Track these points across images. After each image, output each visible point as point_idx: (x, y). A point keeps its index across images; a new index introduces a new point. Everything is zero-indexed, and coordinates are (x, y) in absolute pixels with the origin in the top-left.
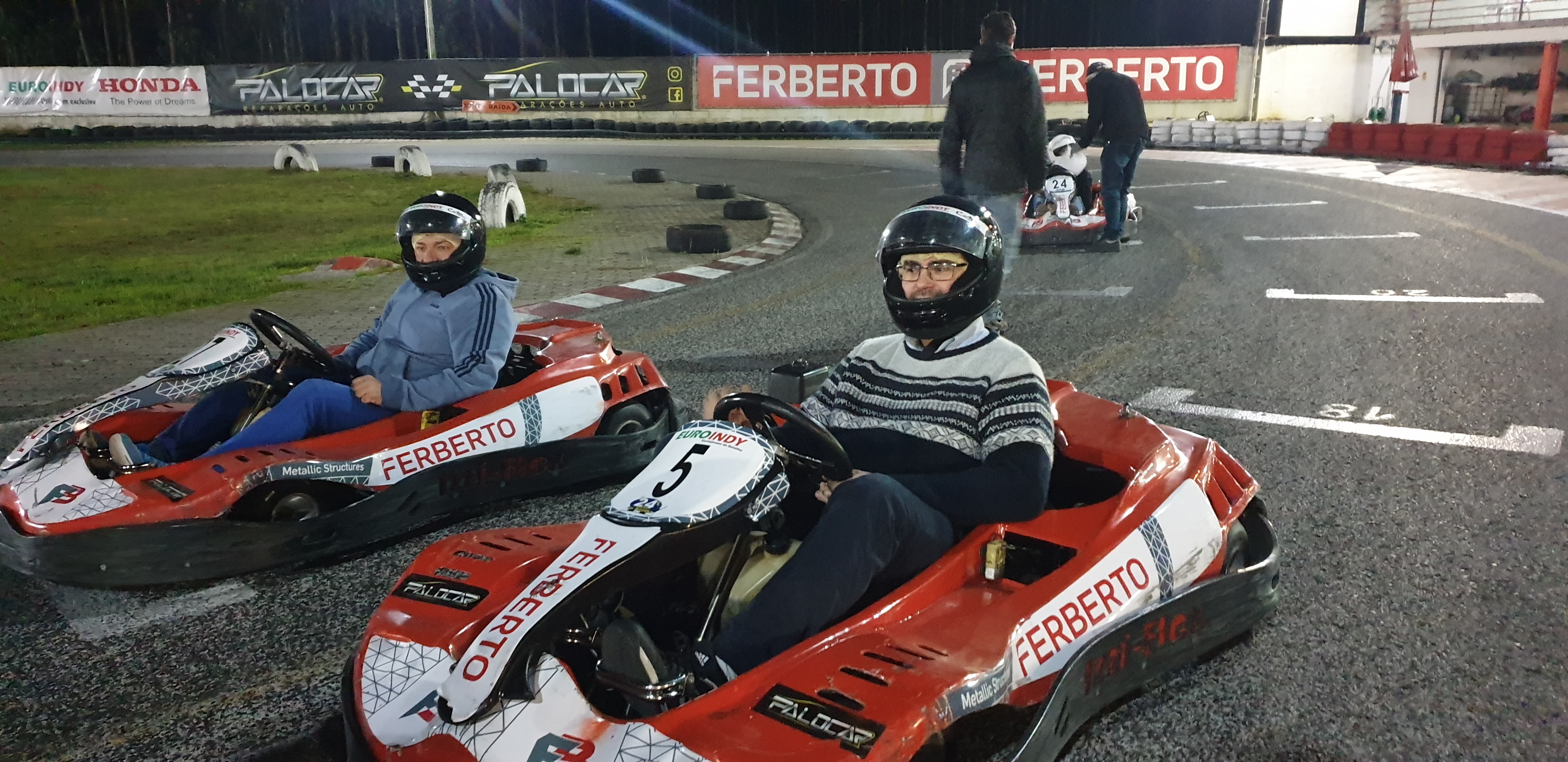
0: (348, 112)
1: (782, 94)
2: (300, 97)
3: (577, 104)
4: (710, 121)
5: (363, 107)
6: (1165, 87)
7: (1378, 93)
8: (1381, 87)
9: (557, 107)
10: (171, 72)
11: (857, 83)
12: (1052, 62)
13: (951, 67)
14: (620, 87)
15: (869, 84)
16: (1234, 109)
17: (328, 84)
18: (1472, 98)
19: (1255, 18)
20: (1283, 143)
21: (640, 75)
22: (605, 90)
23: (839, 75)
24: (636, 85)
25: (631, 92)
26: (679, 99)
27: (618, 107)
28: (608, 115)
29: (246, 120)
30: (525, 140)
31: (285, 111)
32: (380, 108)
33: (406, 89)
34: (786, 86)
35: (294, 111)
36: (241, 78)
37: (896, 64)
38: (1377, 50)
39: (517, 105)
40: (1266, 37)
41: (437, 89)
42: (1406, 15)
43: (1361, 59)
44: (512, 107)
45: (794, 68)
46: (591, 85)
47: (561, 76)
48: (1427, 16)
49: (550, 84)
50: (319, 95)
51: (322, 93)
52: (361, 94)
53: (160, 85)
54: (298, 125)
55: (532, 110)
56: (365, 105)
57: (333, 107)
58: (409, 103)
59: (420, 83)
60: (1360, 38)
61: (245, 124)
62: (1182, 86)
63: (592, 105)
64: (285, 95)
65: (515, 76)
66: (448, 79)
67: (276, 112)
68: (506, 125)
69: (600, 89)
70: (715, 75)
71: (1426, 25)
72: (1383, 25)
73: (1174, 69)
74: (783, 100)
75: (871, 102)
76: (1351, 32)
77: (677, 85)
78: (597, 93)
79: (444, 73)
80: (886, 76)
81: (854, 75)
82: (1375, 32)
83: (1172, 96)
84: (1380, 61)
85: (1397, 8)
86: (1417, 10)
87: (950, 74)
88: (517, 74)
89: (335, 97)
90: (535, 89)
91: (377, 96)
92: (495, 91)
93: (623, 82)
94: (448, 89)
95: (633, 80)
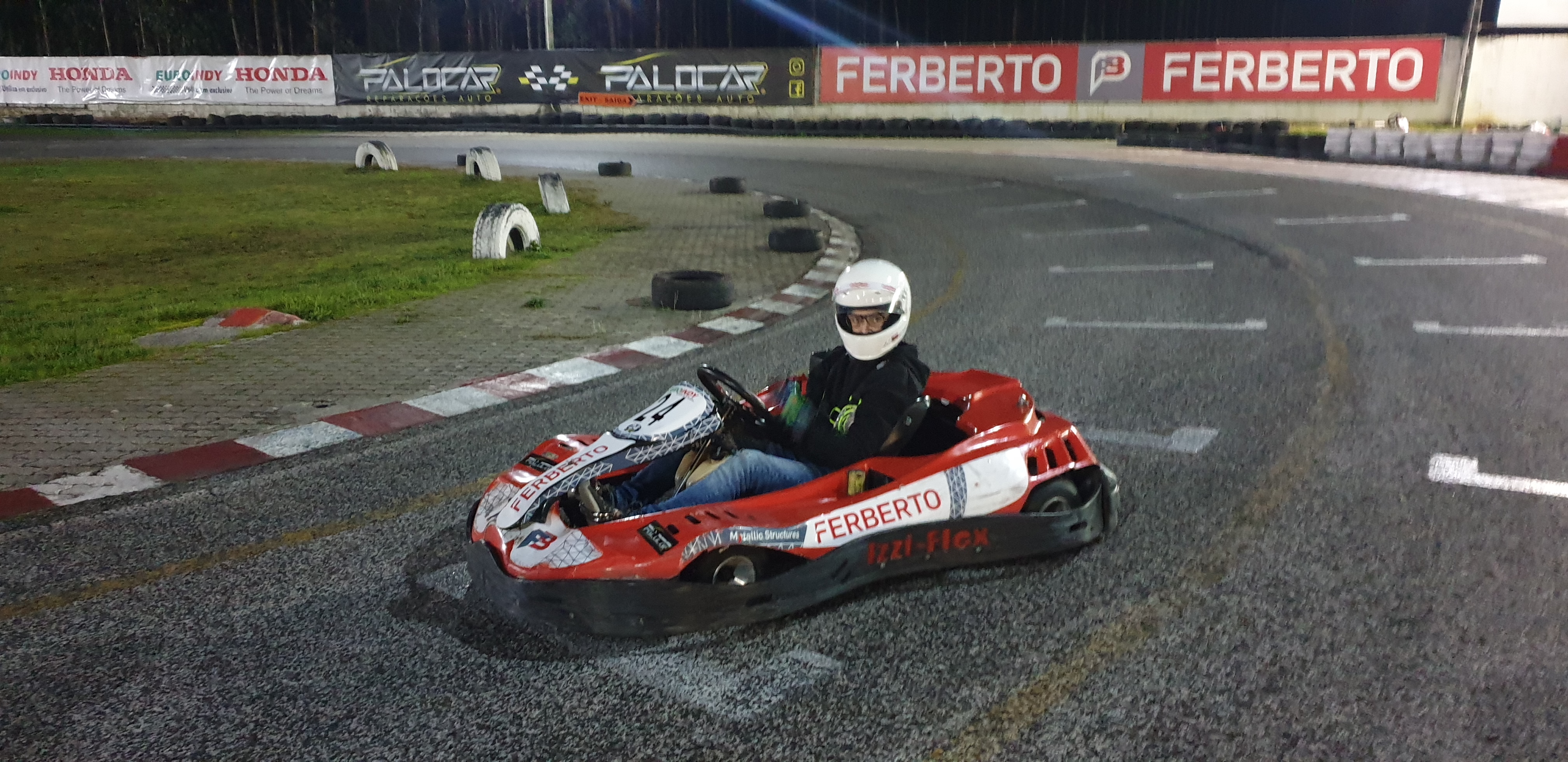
0: (466, 103)
1: (911, 88)
2: (420, 88)
3: (693, 99)
4: (831, 117)
5: (481, 99)
6: (1350, 86)
9: (674, 101)
10: (301, 61)
11: (994, 77)
12: (1217, 56)
13: (1101, 60)
14: (739, 80)
15: (1007, 78)
16: (1435, 111)
17: (447, 75)
21: (760, 68)
22: (724, 83)
23: (974, 67)
24: (756, 79)
25: (750, 85)
26: (801, 92)
27: (736, 102)
28: (726, 111)
29: (369, 110)
30: (638, 136)
31: (406, 101)
32: (497, 99)
33: (523, 81)
34: (915, 79)
35: (414, 101)
36: (365, 68)
37: (1038, 56)
39: (633, 99)
40: (1480, 26)
41: (554, 80)
44: (628, 101)
45: (924, 61)
46: (708, 78)
47: (679, 69)
49: (667, 77)
50: (438, 86)
51: (441, 84)
52: (478, 85)
53: (290, 74)
54: (418, 115)
55: (650, 104)
56: (482, 96)
57: (452, 98)
58: (528, 95)
59: (537, 75)
61: (368, 114)
63: (709, 99)
64: (407, 86)
65: (632, 68)
66: (566, 70)
67: (398, 102)
68: (619, 120)
69: (719, 83)
70: (839, 66)
73: (1363, 64)
74: (912, 95)
75: (1009, 97)
77: (799, 78)
78: (715, 87)
79: (561, 64)
80: (1027, 69)
81: (991, 68)
83: (1360, 96)
87: (1098, 68)
88: (634, 66)
89: (454, 87)
90: (651, 82)
91: (495, 87)
92: (612, 83)
93: (742, 75)
94: (564, 81)
95: (753, 74)
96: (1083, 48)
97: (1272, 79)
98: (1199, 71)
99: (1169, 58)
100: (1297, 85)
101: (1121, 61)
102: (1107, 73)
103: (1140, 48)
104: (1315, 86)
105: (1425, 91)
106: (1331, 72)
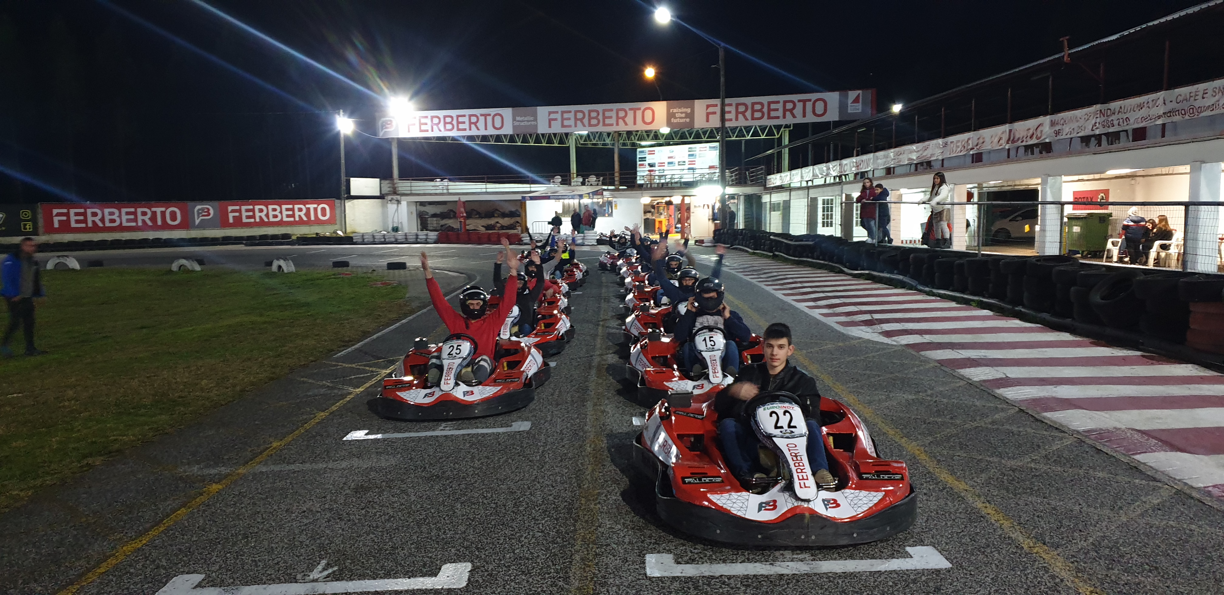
1: (100, 224)
4: (49, 240)
6: (305, 219)
7: (393, 220)
8: (394, 218)
11: (146, 218)
12: (251, 207)
13: (199, 210)
15: (153, 218)
16: (336, 228)
18: (429, 222)
19: (340, 187)
21: (1, 215)
23: (135, 214)
26: (29, 229)
34: (102, 220)
37: (169, 208)
38: (390, 202)
40: (345, 196)
42: (399, 187)
43: (384, 206)
45: (107, 211)
48: (409, 188)
60: (381, 197)
62: (313, 218)
70: (54, 214)
71: (409, 192)
72: (390, 191)
73: (308, 210)
74: (103, 228)
75: (155, 227)
76: (378, 194)
77: (28, 221)
80: (163, 214)
81: (144, 214)
82: (387, 194)
83: (308, 223)
84: (392, 207)
85: (394, 184)
86: (404, 186)
87: (199, 214)
96: (190, 204)
97: (274, 216)
98: (244, 214)
99: (230, 208)
100: (285, 219)
101: (209, 209)
102: (202, 216)
103: (216, 204)
104: (292, 219)
105: (332, 221)
106: (297, 213)
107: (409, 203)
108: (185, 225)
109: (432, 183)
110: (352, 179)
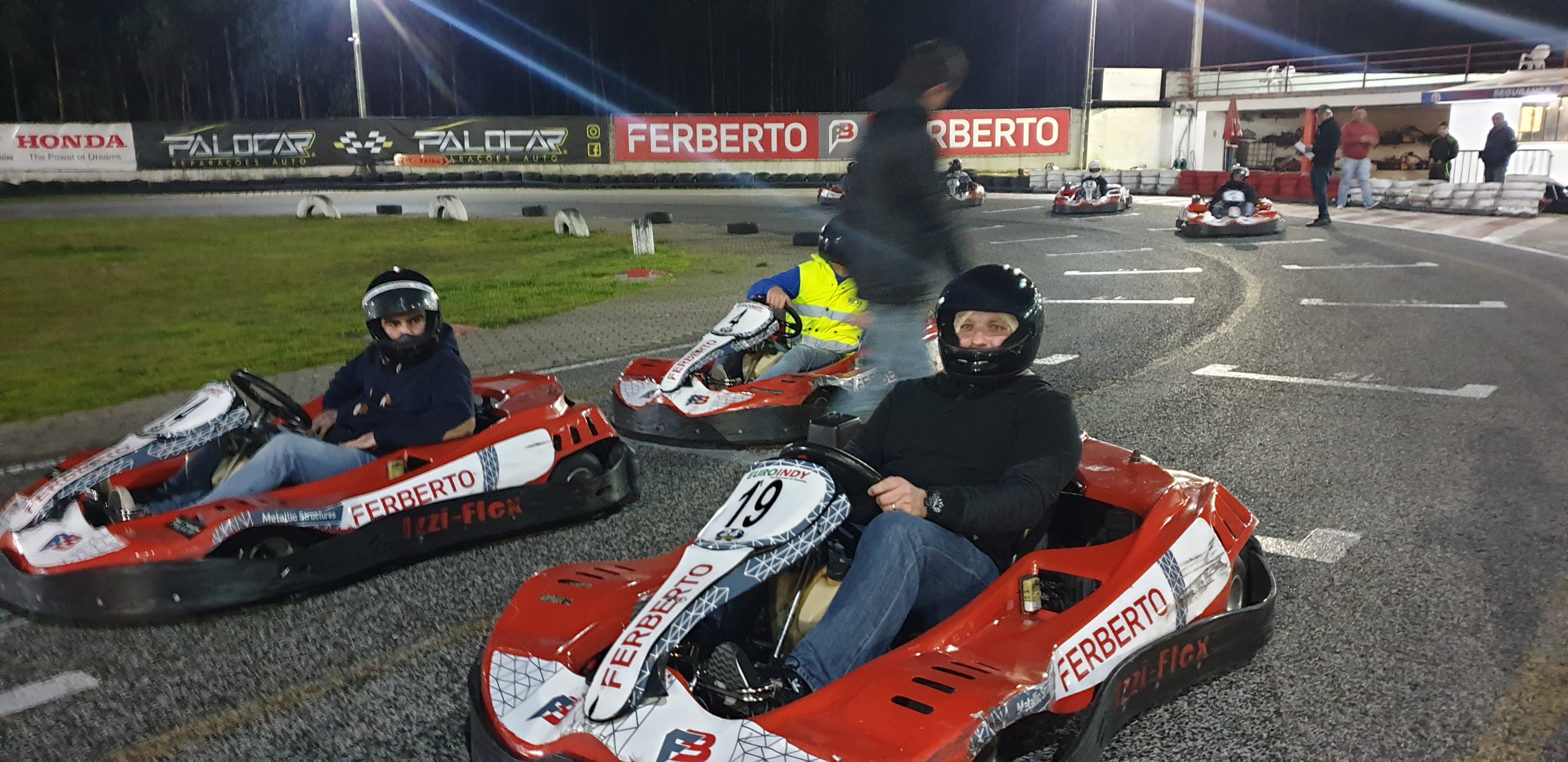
0: (280, 165)
1: (690, 149)
2: (231, 153)
3: (503, 158)
4: (625, 173)
5: (294, 161)
6: (1012, 143)
7: (1180, 147)
8: (1181, 143)
9: (484, 160)
10: (97, 129)
11: (756, 140)
13: (835, 127)
14: (543, 143)
15: (766, 140)
16: (1068, 160)
17: (259, 141)
18: (1250, 152)
19: (1083, 86)
20: (1142, 187)
21: (561, 132)
22: (529, 146)
23: (740, 133)
24: (558, 141)
25: (553, 147)
26: (598, 153)
27: (541, 161)
28: (532, 168)
29: (175, 174)
31: (215, 165)
32: (311, 163)
33: (338, 145)
34: (693, 142)
35: (224, 165)
36: (170, 133)
37: (789, 124)
38: (1177, 113)
39: (446, 159)
40: (1092, 102)
41: (368, 145)
42: (1198, 84)
43: (1165, 121)
44: (442, 162)
45: (700, 127)
46: (514, 141)
47: (488, 133)
48: (1215, 86)
49: (479, 140)
50: (250, 151)
51: (254, 149)
52: (293, 150)
53: (84, 141)
54: (228, 179)
55: (461, 163)
56: (297, 160)
57: (265, 162)
58: (341, 158)
59: (352, 140)
61: (174, 178)
62: (1026, 143)
63: (517, 159)
64: (216, 150)
65: (444, 133)
66: (380, 135)
67: (207, 166)
68: (440, 177)
69: (525, 146)
70: (630, 132)
71: (1214, 93)
72: (1180, 93)
73: (1019, 128)
74: (691, 154)
75: (768, 156)
76: (1156, 98)
77: (596, 141)
78: (521, 148)
79: (375, 130)
80: (781, 134)
81: (752, 133)
82: (1174, 98)
83: (1019, 150)
84: (1180, 122)
85: (1190, 79)
86: (1206, 81)
87: (834, 133)
88: (447, 131)
89: (267, 152)
90: (463, 145)
91: (310, 151)
92: (425, 146)
93: (546, 138)
94: (380, 144)
95: (556, 137)
96: (822, 118)
97: (959, 139)
100: (977, 144)
101: (851, 127)
102: (841, 137)
104: (988, 144)
105: (1061, 147)
106: (999, 134)
107: (1210, 116)
108: (811, 153)
109: (1261, 75)
110: (1106, 70)
